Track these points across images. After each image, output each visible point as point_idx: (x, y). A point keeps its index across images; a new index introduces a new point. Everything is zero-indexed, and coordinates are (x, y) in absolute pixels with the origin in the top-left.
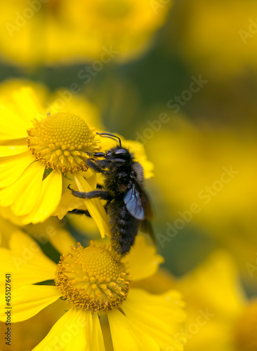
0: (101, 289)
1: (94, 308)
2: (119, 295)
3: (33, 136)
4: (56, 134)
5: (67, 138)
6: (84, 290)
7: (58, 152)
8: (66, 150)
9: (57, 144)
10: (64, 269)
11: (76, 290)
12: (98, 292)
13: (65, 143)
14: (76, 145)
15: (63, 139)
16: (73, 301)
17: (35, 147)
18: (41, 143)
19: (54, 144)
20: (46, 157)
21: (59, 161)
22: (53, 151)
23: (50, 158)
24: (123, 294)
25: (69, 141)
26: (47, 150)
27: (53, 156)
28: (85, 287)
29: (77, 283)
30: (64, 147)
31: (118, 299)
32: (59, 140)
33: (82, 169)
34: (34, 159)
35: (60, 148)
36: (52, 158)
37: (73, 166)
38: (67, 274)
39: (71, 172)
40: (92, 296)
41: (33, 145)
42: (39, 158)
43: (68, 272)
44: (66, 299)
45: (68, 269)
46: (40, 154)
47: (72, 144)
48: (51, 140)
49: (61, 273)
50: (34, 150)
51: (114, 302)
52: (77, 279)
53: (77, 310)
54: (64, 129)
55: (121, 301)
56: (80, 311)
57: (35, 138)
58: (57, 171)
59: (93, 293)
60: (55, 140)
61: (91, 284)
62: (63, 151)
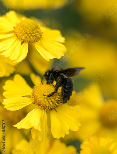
0: (48, 101)
1: (45, 108)
2: (55, 105)
3: (16, 29)
4: (25, 27)
5: (29, 29)
6: (41, 101)
7: (26, 35)
8: (29, 33)
9: (26, 31)
10: (35, 92)
11: (38, 100)
12: (47, 102)
13: (29, 31)
14: (33, 32)
15: (28, 29)
16: (37, 105)
17: (17, 33)
18: (19, 31)
19: (25, 31)
20: (22, 37)
21: (27, 38)
22: (24, 34)
23: (23, 37)
24: (57, 104)
25: (30, 30)
26: (22, 34)
27: (24, 36)
28: (42, 100)
29: (39, 98)
30: (28, 32)
31: (55, 106)
32: (26, 30)
33: (36, 41)
34: (17, 38)
35: (27, 33)
36: (24, 37)
37: (32, 40)
38: (36, 94)
39: (32, 42)
40: (45, 104)
41: (16, 33)
42: (19, 37)
43: (36, 93)
44: (34, 104)
45: (36, 92)
46: (19, 36)
47: (32, 31)
48: (23, 30)
49: (34, 93)
50: (16, 34)
51: (53, 107)
52: (39, 96)
53: (38, 108)
54: (28, 25)
55: (56, 107)
56: (39, 109)
57: (17, 30)
58: (26, 42)
59: (45, 103)
60: (25, 30)
61: (45, 99)
62: (28, 34)
